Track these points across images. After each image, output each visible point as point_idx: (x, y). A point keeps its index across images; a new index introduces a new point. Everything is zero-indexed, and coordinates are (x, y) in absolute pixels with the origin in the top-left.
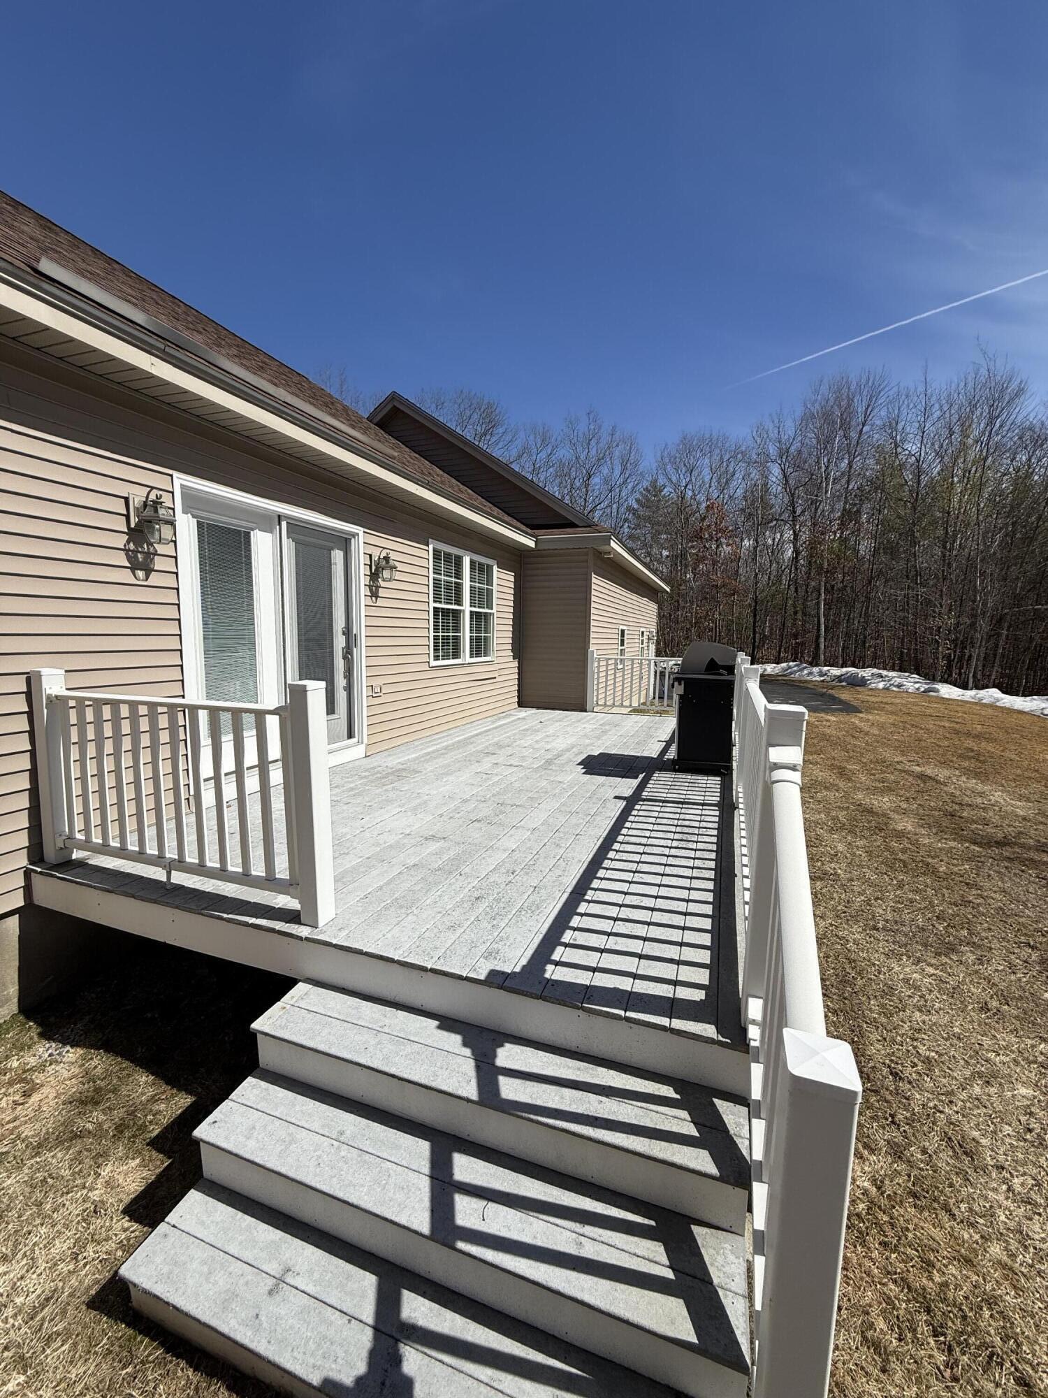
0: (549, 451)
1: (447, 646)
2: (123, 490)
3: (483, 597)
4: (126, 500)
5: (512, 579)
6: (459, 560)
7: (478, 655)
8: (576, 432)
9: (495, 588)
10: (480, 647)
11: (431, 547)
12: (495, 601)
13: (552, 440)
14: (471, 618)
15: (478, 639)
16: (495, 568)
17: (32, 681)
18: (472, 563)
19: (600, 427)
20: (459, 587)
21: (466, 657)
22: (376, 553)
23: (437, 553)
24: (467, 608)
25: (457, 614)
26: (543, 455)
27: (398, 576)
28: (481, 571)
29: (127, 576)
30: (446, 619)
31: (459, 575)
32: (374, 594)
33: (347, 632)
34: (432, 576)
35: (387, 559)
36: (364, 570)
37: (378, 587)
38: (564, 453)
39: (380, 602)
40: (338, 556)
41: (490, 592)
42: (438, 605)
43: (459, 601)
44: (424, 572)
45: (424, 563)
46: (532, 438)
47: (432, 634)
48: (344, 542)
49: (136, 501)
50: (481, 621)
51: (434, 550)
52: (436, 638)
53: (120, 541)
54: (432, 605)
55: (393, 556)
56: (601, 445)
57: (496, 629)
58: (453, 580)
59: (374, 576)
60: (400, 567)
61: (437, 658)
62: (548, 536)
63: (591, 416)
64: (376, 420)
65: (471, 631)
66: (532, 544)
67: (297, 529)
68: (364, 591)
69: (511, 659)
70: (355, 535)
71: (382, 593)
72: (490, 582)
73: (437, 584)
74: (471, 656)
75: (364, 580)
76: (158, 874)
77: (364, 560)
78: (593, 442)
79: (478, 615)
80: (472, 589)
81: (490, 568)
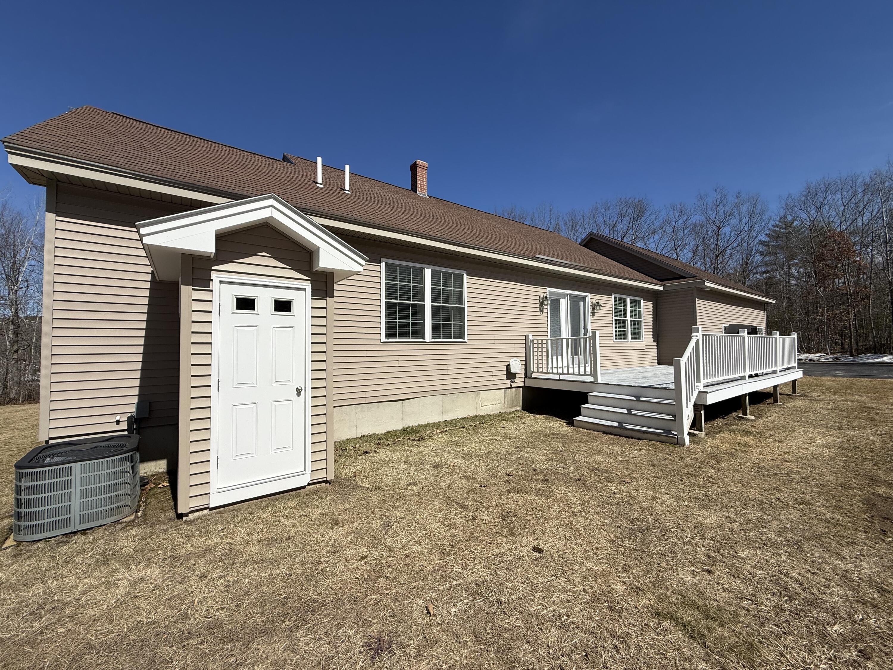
0: (685, 218)
1: (621, 335)
2: (539, 294)
3: (637, 314)
4: (540, 296)
5: (652, 305)
6: (625, 300)
7: (635, 338)
8: (705, 203)
9: (642, 310)
10: (636, 335)
11: (613, 296)
12: (643, 316)
13: (687, 212)
14: (631, 323)
15: (635, 332)
16: (642, 301)
17: (526, 337)
18: (631, 300)
19: (725, 196)
20: (625, 311)
21: (629, 339)
22: (594, 301)
23: (615, 298)
24: (629, 318)
25: (624, 321)
26: (681, 221)
27: (602, 308)
28: (636, 303)
29: (539, 314)
30: (620, 323)
31: (625, 305)
32: (593, 315)
33: (585, 328)
34: (614, 307)
35: (598, 303)
36: (590, 307)
37: (594, 313)
38: (697, 218)
39: (595, 318)
40: (582, 303)
41: (640, 312)
42: (616, 318)
43: (625, 316)
44: (611, 306)
45: (610, 303)
46: (671, 213)
47: (614, 329)
48: (584, 299)
49: (542, 297)
50: (636, 324)
51: (614, 297)
52: (616, 331)
53: (538, 306)
54: (614, 318)
55: (600, 301)
56: (727, 208)
57: (643, 327)
58: (622, 308)
59: (593, 309)
60: (603, 305)
61: (616, 339)
62: (669, 284)
63: (718, 190)
64: (583, 244)
65: (631, 328)
66: (661, 288)
67: (572, 296)
68: (590, 314)
69: (653, 342)
70: (587, 296)
71: (596, 314)
72: (640, 307)
73: (616, 310)
74: (632, 339)
75: (590, 311)
76: (557, 377)
77: (590, 304)
78: (721, 206)
79: (635, 322)
80: (631, 311)
81: (639, 302)
